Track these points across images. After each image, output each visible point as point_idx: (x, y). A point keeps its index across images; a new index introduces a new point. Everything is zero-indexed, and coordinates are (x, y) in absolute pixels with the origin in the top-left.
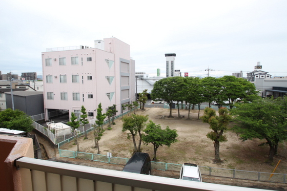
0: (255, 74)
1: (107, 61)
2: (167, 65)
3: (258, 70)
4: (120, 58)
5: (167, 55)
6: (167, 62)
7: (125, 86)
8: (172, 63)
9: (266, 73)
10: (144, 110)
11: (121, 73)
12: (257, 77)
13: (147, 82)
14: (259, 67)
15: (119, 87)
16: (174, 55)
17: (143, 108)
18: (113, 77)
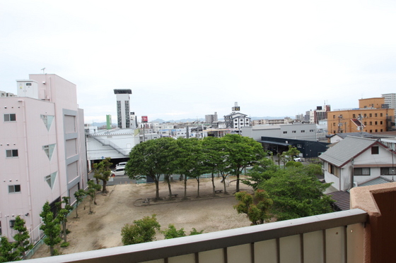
0: (233, 117)
1: (44, 117)
2: (119, 107)
3: (237, 112)
4: (64, 110)
5: (117, 92)
6: (119, 103)
7: (72, 156)
8: (127, 104)
9: (245, 116)
10: (107, 192)
11: (65, 134)
12: (236, 120)
13: (97, 140)
14: (237, 108)
15: (64, 161)
16: (129, 92)
17: (104, 189)
18: (53, 145)
